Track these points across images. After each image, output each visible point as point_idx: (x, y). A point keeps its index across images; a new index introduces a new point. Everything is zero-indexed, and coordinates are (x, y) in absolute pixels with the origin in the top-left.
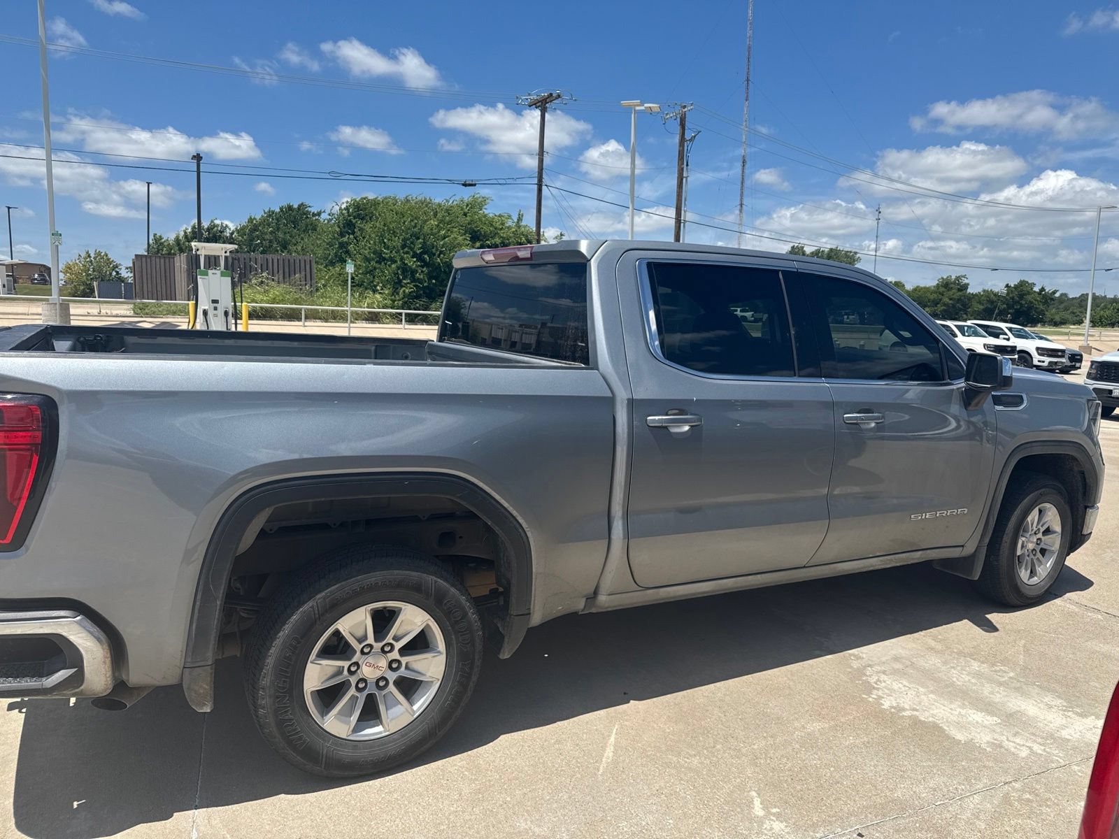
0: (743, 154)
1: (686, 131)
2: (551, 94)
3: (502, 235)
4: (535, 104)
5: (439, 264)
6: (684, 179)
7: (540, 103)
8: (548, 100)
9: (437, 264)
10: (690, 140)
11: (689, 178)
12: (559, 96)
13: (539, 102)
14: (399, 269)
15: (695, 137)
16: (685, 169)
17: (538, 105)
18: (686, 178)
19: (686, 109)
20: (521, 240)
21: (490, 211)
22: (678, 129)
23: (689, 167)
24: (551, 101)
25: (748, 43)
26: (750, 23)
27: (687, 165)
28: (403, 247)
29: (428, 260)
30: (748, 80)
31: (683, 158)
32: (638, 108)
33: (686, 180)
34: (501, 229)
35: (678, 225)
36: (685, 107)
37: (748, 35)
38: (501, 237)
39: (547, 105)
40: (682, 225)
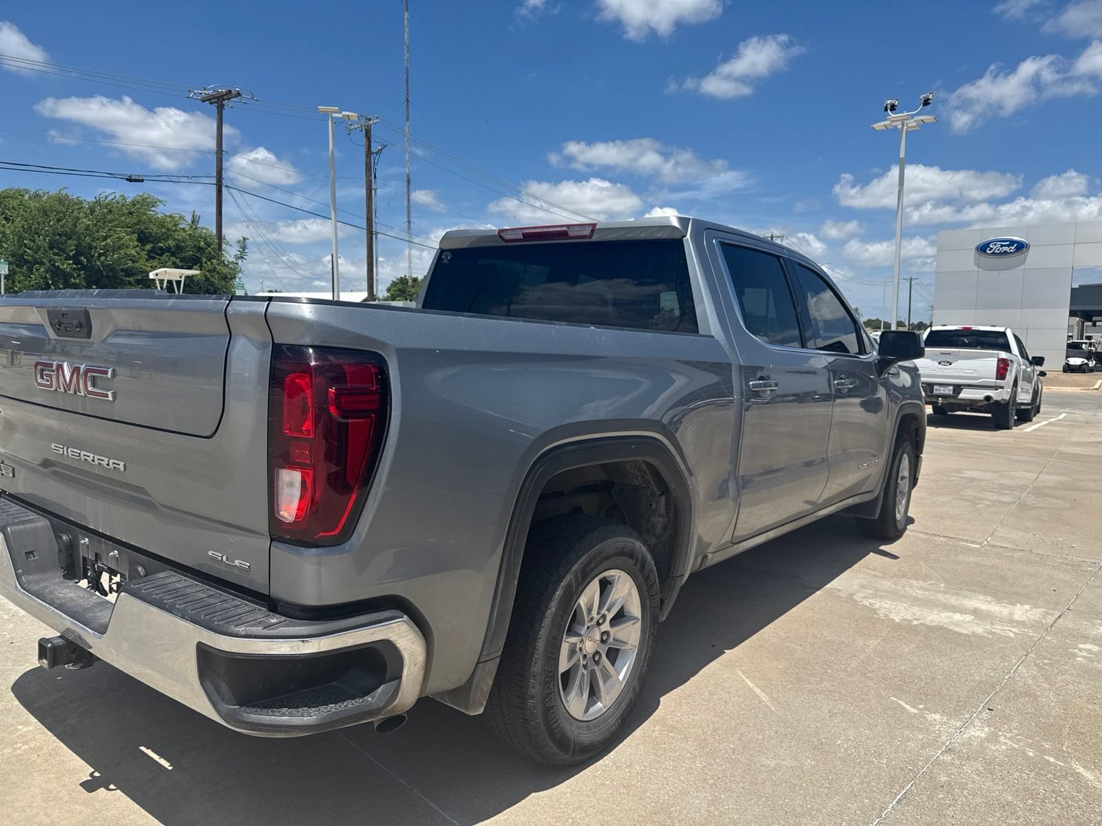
0: (407, 172)
1: (372, 144)
2: (230, 91)
3: (176, 237)
4: (210, 100)
5: (99, 268)
6: (373, 191)
7: (216, 100)
8: (225, 97)
9: (96, 266)
10: (377, 153)
11: (378, 190)
12: (239, 94)
13: (214, 98)
14: (47, 273)
15: (382, 150)
16: (373, 180)
17: (214, 101)
18: (375, 190)
19: (371, 122)
20: (199, 244)
21: (160, 211)
22: (364, 140)
23: (377, 180)
24: (229, 99)
25: (406, 65)
26: (407, 47)
27: (375, 177)
28: (51, 248)
29: (85, 263)
30: (408, 101)
31: (370, 170)
32: (335, 115)
33: (375, 192)
34: (175, 231)
35: (370, 236)
36: (370, 120)
37: (406, 57)
38: (176, 239)
39: (224, 102)
40: (374, 236)
